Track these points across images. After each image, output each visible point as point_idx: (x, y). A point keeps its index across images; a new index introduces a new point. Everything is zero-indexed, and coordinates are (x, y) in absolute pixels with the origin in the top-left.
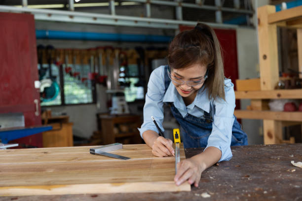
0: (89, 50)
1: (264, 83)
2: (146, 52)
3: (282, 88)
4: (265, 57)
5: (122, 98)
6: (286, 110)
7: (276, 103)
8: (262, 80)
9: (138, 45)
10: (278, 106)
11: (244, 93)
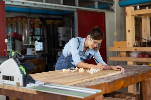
0: (12, 18)
1: (128, 44)
2: (47, 21)
3: (137, 46)
4: (129, 31)
5: (34, 49)
6: (138, 57)
7: (133, 53)
8: (127, 42)
9: (41, 16)
10: (134, 55)
11: (118, 48)
